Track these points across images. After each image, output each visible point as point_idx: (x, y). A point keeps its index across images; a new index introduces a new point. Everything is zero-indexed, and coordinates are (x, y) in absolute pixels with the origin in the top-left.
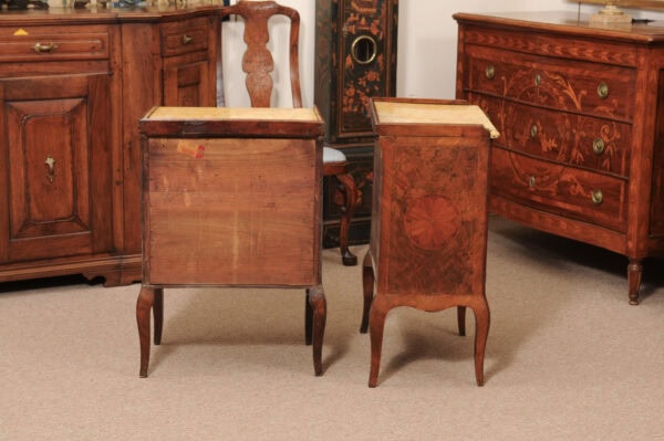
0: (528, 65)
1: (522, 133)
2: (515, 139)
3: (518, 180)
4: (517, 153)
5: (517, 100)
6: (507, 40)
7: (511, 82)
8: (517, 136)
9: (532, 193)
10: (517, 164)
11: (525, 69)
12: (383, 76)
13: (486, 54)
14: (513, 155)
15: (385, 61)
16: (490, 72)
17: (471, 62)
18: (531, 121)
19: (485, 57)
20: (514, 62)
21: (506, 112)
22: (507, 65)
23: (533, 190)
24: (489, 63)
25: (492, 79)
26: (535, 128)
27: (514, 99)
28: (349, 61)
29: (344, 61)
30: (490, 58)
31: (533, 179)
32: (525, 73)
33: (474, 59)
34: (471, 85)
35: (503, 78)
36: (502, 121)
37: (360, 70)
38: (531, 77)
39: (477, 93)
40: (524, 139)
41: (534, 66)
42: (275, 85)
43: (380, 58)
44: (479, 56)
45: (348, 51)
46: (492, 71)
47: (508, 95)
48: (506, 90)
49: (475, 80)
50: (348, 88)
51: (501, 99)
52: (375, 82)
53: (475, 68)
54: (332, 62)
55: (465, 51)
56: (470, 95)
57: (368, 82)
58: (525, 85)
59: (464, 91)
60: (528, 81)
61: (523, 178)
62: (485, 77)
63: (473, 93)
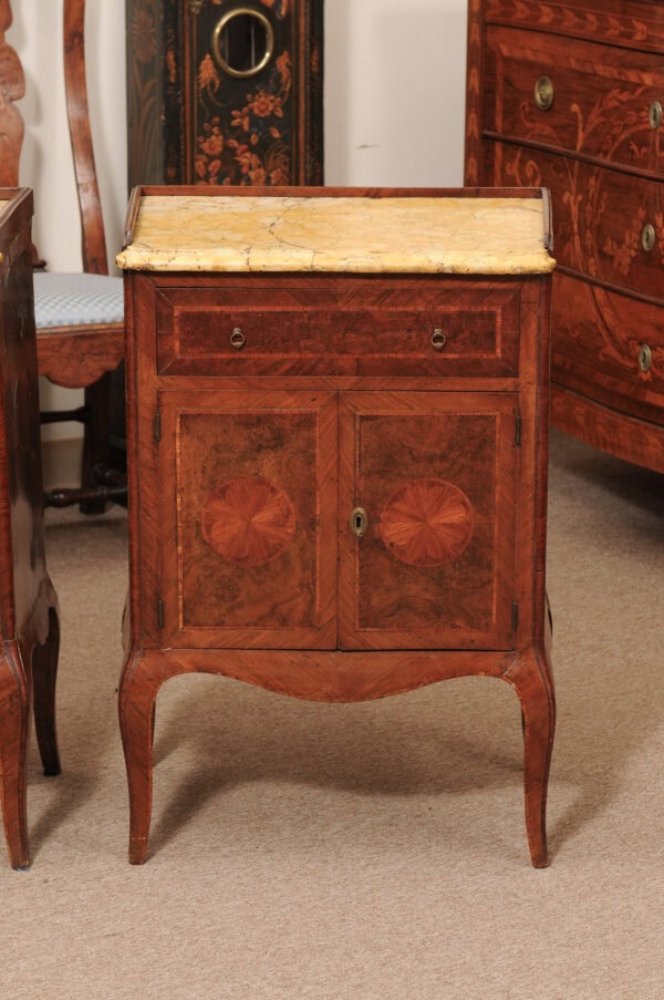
0: (632, 76)
1: (620, 242)
2: (602, 254)
3: (611, 351)
4: (606, 288)
5: (607, 161)
6: (581, 15)
7: (595, 119)
8: (609, 247)
9: (647, 385)
10: (608, 317)
11: (625, 86)
12: (290, 106)
13: (534, 48)
14: (599, 293)
15: (294, 69)
16: (544, 92)
17: (500, 68)
18: (642, 213)
19: (530, 56)
20: (600, 69)
21: (582, 189)
22: (583, 76)
23: (646, 377)
24: (539, 71)
25: (548, 109)
26: (651, 231)
27: (600, 159)
28: (207, 70)
29: (196, 70)
30: (545, 59)
31: (648, 352)
32: (625, 97)
33: (508, 60)
34: (499, 121)
35: (575, 108)
36: (574, 210)
37: (234, 92)
38: (640, 106)
39: (518, 144)
40: (625, 257)
41: (648, 79)
42: (32, 130)
43: (283, 62)
44: (517, 54)
45: (204, 47)
46: (549, 90)
47: (585, 149)
48: (581, 135)
49: (510, 111)
50: (207, 135)
51: (572, 158)
52: (272, 120)
53: (508, 82)
54: (166, 72)
55: (484, 43)
56: (498, 149)
57: (254, 120)
58: (626, 126)
59: (485, 138)
60: (633, 116)
61: (624, 350)
62: (533, 104)
63: (506, 142)
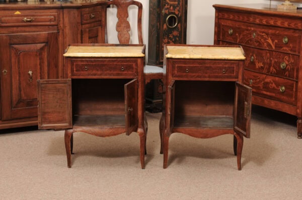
0: (249, 28)
1: (246, 60)
5: (244, 44)
6: (239, 17)
7: (241, 36)
11: (247, 30)
12: (180, 33)
13: (229, 23)
15: (181, 27)
16: (231, 31)
17: (221, 27)
18: (251, 54)
19: (228, 25)
20: (242, 27)
22: (239, 28)
23: (251, 85)
24: (230, 28)
25: (231, 35)
26: (253, 57)
27: (242, 44)
28: (165, 26)
29: (163, 26)
30: (231, 25)
31: (252, 81)
32: (248, 32)
33: (223, 25)
34: (221, 37)
35: (237, 34)
37: (170, 31)
38: (251, 34)
39: (225, 41)
40: (247, 62)
41: (252, 29)
42: (131, 38)
43: (179, 25)
44: (225, 24)
45: (164, 22)
46: (232, 31)
47: (239, 42)
48: (238, 40)
49: (223, 35)
50: (165, 39)
51: (236, 44)
52: (177, 36)
53: (223, 29)
54: (157, 27)
55: (218, 22)
56: (221, 43)
57: (173, 36)
58: (248, 38)
59: (218, 40)
60: (249, 36)
61: (247, 81)
62: (228, 34)
63: (222, 41)
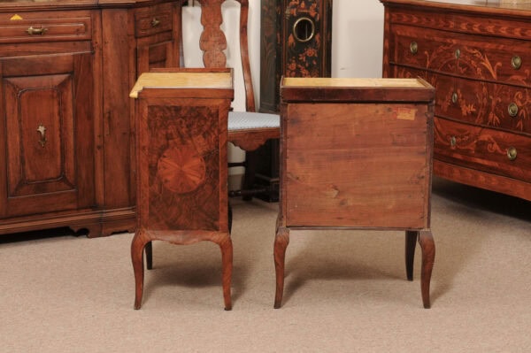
0: (448, 41)
1: (444, 100)
2: (437, 105)
3: (440, 140)
4: (439, 117)
5: (438, 71)
6: (429, 20)
7: (434, 56)
8: (439, 102)
9: (453, 151)
10: (439, 128)
11: (445, 44)
12: (320, 52)
13: (410, 32)
14: (435, 119)
15: (321, 39)
16: (414, 47)
17: (396, 39)
18: (452, 90)
19: (408, 35)
20: (436, 38)
22: (429, 41)
23: (453, 148)
24: (412, 40)
25: (416, 53)
26: (456, 95)
27: (435, 70)
28: (291, 40)
29: (287, 40)
30: (415, 36)
31: (454, 139)
32: (445, 48)
33: (400, 36)
34: (396, 58)
35: (426, 53)
37: (301, 47)
38: (452, 51)
39: (403, 67)
40: (445, 105)
41: (454, 41)
42: (227, 61)
43: (317, 37)
44: (404, 34)
45: (290, 31)
46: (416, 46)
47: (430, 67)
48: (428, 62)
49: (400, 55)
50: (290, 63)
51: (425, 70)
52: (313, 58)
53: (399, 44)
54: (277, 41)
55: (390, 30)
56: (396, 69)
57: (307, 57)
58: (446, 59)
59: (391, 64)
60: (449, 55)
61: (445, 139)
62: (409, 52)
63: (399, 66)
